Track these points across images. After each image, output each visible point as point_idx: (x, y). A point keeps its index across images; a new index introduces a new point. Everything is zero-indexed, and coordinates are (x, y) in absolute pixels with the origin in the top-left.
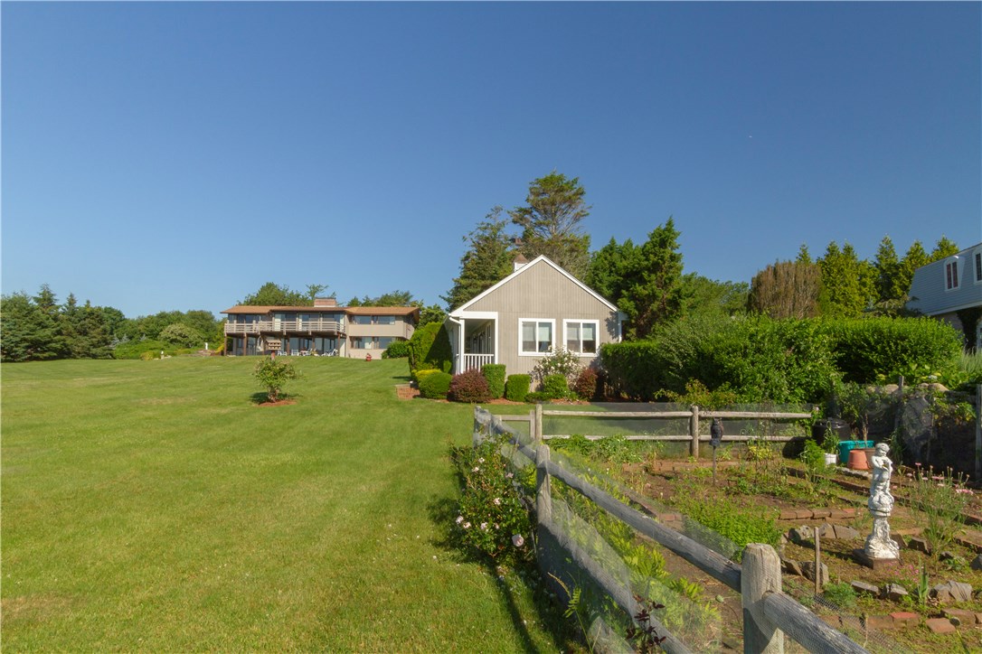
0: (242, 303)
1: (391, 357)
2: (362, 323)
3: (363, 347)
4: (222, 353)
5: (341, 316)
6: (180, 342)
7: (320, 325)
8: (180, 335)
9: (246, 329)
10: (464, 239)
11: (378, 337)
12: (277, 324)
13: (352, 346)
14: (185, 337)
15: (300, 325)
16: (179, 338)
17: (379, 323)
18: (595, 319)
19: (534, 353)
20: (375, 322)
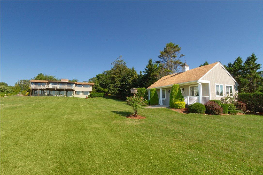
0: (33, 79)
1: (92, 97)
2: (79, 87)
3: (79, 94)
4: (28, 95)
5: (73, 84)
6: (3, 91)
7: (66, 87)
8: (4, 89)
9: (38, 87)
10: (112, 64)
11: (84, 91)
12: (50, 86)
13: (75, 94)
14: (6, 90)
15: (59, 87)
16: (3, 90)
17: (85, 87)
18: (231, 85)
19: (219, 96)
20: (83, 87)
